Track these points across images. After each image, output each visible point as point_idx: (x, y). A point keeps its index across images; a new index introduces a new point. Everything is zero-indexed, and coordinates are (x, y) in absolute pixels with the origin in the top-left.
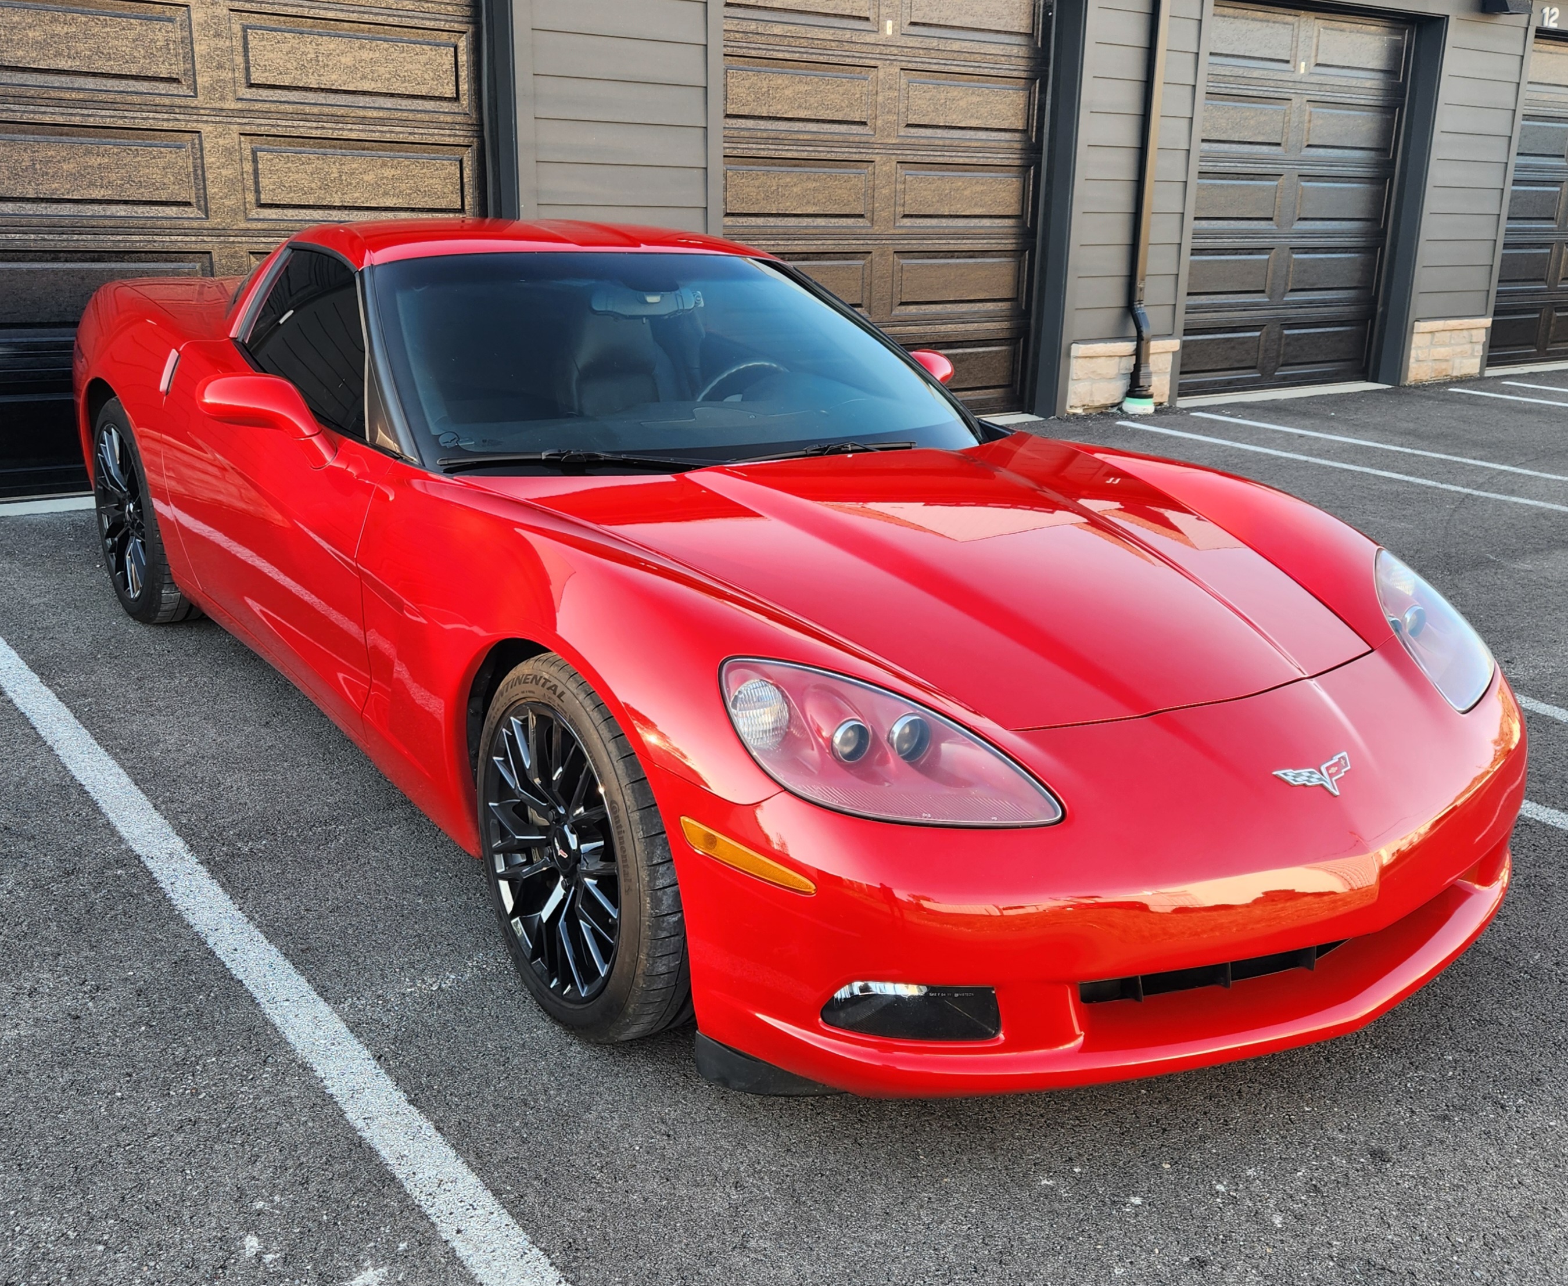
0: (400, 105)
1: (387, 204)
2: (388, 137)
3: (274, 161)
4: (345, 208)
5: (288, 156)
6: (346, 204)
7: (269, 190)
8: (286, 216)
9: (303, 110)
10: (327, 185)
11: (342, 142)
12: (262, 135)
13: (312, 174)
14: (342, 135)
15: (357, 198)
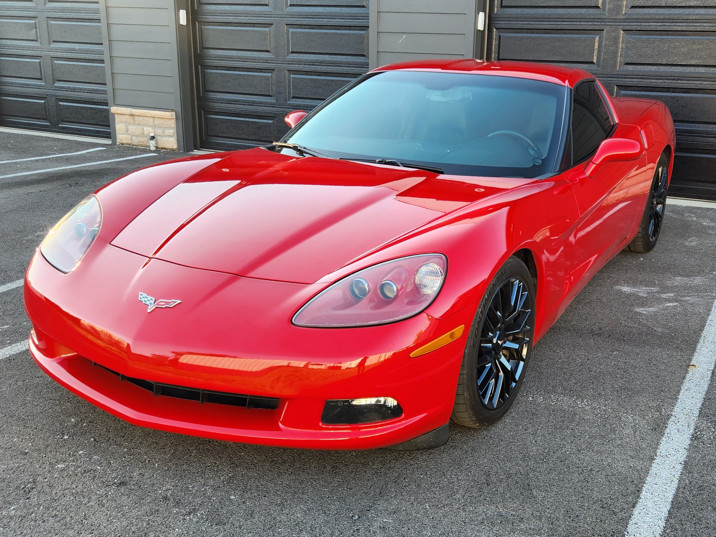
0: (710, 12)
1: (692, 63)
2: (699, 29)
3: (636, 43)
4: (668, 65)
5: (643, 40)
6: (669, 63)
7: (631, 56)
8: (637, 69)
9: (656, 17)
10: (661, 54)
11: (673, 32)
12: (633, 30)
13: (654, 48)
14: (673, 29)
15: (676, 60)
